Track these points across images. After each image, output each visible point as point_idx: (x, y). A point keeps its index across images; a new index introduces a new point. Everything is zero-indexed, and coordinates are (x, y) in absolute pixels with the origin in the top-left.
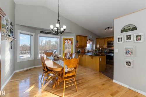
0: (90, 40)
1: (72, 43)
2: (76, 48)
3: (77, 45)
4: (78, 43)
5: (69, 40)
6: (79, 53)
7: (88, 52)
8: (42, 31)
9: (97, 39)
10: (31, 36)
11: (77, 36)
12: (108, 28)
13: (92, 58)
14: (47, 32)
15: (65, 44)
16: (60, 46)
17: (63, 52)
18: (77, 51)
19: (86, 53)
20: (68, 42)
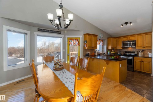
0: (100, 40)
1: (79, 44)
2: (85, 50)
3: (85, 46)
4: (87, 44)
5: (76, 39)
6: (89, 56)
7: (99, 55)
8: (40, 29)
9: (108, 38)
10: (26, 35)
11: (84, 35)
12: (126, 23)
13: (108, 63)
14: (46, 30)
15: (70, 45)
16: (64, 48)
17: (68, 55)
18: (85, 54)
19: (96, 57)
20: (73, 43)
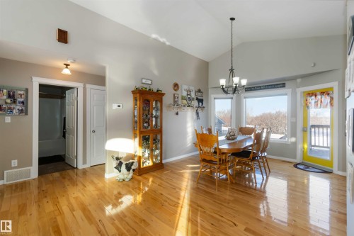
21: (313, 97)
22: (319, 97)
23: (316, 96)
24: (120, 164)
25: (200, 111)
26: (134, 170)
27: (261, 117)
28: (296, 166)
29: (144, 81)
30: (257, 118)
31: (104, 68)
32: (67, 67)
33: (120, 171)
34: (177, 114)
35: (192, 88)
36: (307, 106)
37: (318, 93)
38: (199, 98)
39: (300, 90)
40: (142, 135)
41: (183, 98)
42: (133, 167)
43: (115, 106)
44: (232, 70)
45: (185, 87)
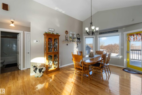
21: (132, 36)
22: (135, 36)
23: (134, 36)
24: (36, 69)
25: (78, 44)
26: (43, 72)
27: (108, 46)
28: (124, 69)
29: (50, 29)
30: (106, 46)
31: (30, 23)
32: (12, 23)
33: (36, 73)
34: (67, 45)
35: (74, 33)
36: (129, 41)
37: (135, 34)
38: (78, 37)
39: (125, 33)
40: (48, 55)
41: (70, 38)
42: (43, 71)
43: (35, 41)
44: (91, 23)
45: (71, 33)
